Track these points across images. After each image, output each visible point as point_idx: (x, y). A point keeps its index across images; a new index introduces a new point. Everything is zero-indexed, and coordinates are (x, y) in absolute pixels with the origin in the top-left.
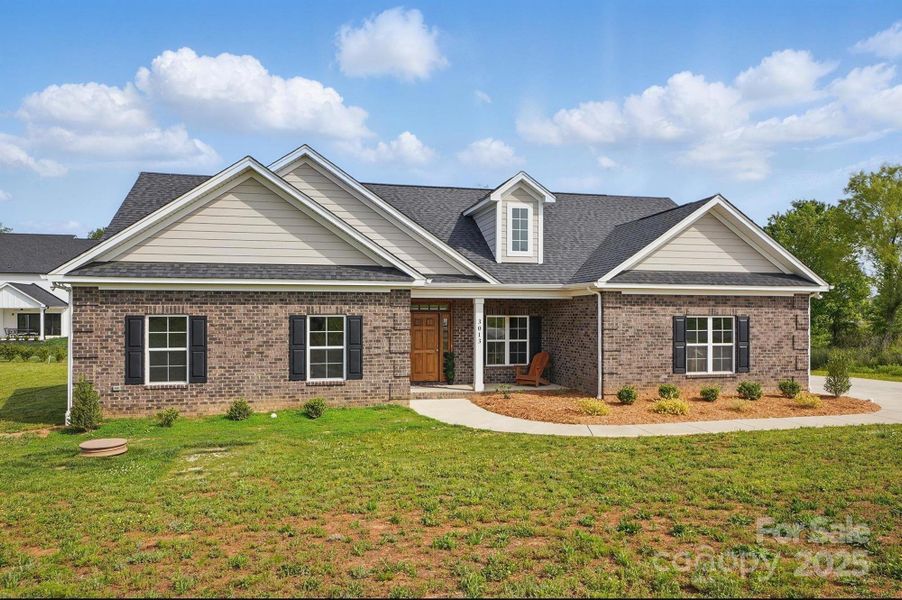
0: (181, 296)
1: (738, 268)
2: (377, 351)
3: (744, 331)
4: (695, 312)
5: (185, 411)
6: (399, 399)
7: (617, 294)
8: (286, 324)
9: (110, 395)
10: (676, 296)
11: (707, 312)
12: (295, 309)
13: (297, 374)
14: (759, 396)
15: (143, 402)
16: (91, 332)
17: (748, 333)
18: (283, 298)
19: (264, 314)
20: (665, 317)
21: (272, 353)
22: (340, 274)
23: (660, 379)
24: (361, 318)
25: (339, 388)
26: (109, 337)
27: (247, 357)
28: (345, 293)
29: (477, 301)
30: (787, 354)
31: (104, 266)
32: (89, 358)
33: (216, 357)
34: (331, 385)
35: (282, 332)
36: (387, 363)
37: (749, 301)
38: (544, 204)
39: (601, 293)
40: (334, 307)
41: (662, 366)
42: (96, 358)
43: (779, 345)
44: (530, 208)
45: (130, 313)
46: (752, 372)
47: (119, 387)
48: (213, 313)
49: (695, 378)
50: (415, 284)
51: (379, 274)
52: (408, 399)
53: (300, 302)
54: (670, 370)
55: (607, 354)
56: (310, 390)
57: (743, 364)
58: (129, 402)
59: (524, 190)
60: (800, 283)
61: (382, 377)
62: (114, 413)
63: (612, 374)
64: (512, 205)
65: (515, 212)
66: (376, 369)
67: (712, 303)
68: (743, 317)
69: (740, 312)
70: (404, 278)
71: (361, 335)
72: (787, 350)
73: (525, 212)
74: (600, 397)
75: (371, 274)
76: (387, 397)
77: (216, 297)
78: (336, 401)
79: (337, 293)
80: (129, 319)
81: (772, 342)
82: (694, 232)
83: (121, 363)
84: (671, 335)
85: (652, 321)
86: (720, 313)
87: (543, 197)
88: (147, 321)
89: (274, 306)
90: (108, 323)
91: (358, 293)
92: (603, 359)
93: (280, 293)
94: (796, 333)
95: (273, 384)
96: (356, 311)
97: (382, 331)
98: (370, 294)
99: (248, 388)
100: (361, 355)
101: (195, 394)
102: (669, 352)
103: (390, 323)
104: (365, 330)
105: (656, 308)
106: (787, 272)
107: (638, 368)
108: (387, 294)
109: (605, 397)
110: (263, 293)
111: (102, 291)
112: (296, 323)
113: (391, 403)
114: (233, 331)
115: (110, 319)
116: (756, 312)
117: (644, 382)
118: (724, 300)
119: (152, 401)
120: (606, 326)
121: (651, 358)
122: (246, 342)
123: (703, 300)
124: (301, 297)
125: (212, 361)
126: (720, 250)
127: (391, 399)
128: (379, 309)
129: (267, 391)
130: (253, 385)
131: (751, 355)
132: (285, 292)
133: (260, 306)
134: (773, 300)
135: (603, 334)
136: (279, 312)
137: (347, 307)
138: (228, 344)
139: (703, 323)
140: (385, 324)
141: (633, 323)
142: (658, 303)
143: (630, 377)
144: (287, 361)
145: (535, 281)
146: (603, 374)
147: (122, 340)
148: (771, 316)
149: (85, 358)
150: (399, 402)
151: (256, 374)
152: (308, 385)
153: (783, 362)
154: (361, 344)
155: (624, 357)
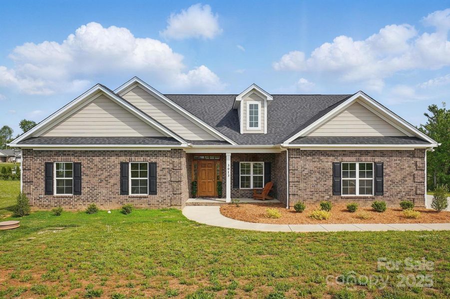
0: (70, 153)
1: (376, 134)
2: (164, 181)
3: (380, 171)
4: (348, 160)
5: (71, 208)
6: (176, 205)
7: (298, 150)
8: (119, 167)
9: (38, 200)
10: (335, 151)
11: (355, 160)
12: (123, 159)
13: (124, 191)
14: (384, 210)
15: (53, 204)
16: (30, 170)
17: (383, 172)
18: (117, 153)
19: (108, 162)
20: (328, 163)
21: (112, 181)
22: (144, 141)
23: (325, 198)
24: (156, 163)
25: (145, 199)
26: (37, 172)
27: (100, 182)
28: (148, 151)
29: (227, 155)
30: (410, 185)
31: (35, 139)
32: (29, 182)
33: (86, 182)
34: (140, 197)
35: (117, 170)
36: (169, 187)
37: (383, 153)
38: (267, 101)
39: (288, 149)
40: (142, 158)
41: (326, 191)
42: (32, 182)
43: (404, 179)
44: (259, 103)
45: (47, 161)
46: (385, 195)
47: (42, 196)
48: (84, 161)
49: (348, 198)
50: (182, 146)
51: (164, 141)
52: (180, 206)
53: (126, 155)
54: (331, 193)
55: (291, 184)
56: (130, 200)
57: (379, 190)
58: (47, 203)
59: (255, 94)
60: (417, 142)
61: (167, 194)
62: (40, 208)
63: (295, 195)
64: (249, 103)
65: (251, 106)
66: (164, 190)
67: (358, 154)
68: (379, 163)
69: (377, 160)
70: (176, 143)
71: (156, 172)
72: (409, 182)
73: (256, 106)
74: (287, 208)
75: (160, 141)
76: (169, 205)
77: (85, 153)
78: (143, 206)
79: (143, 151)
80: (46, 164)
81: (399, 178)
82: (347, 114)
83: (43, 185)
84: (331, 173)
85: (319, 165)
86: (364, 160)
87: (266, 97)
88: (55, 165)
89: (113, 157)
90: (37, 166)
91: (154, 151)
92: (289, 186)
93: (116, 151)
94: (416, 172)
95: (112, 196)
96: (153, 160)
97: (167, 170)
98: (161, 151)
99: (100, 198)
100: (156, 182)
101: (76, 200)
102: (330, 183)
103: (171, 166)
104: (158, 169)
105: (322, 158)
106: (410, 135)
107: (311, 192)
108: (169, 151)
109: (290, 208)
110: (107, 151)
111: (35, 151)
112: (124, 166)
113: (172, 207)
114: (94, 170)
115: (38, 164)
116: (388, 160)
117: (315, 199)
118: (366, 153)
119: (57, 203)
120: (291, 168)
121: (319, 186)
122: (99, 176)
123: (352, 153)
124: (126, 153)
125: (84, 184)
126: (364, 123)
127: (171, 205)
128: (165, 159)
129: (110, 200)
130: (103, 196)
131: (384, 185)
132: (118, 151)
133: (106, 158)
134: (400, 153)
135: (289, 172)
136: (116, 161)
137: (149, 158)
138: (91, 176)
139: (353, 166)
140: (168, 167)
141: (307, 166)
142: (323, 155)
143: (305, 196)
144: (119, 185)
145: (259, 143)
146: (289, 195)
147: (43, 174)
148: (398, 162)
149: (28, 182)
150: (176, 207)
151: (104, 191)
152: (129, 197)
153: (407, 190)
154: (156, 177)
155: (302, 185)
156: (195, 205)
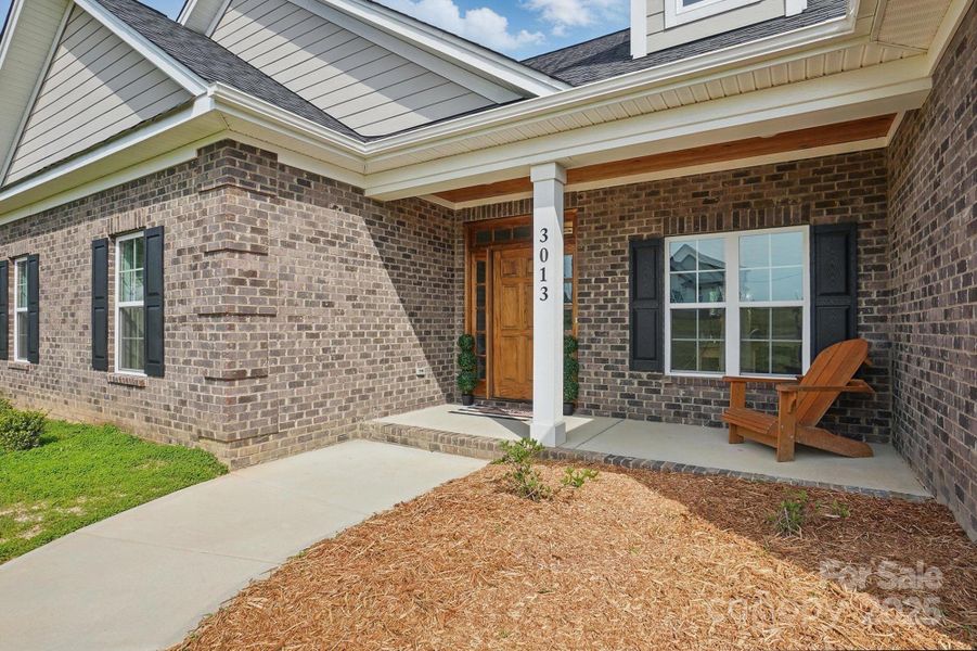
0: (26, 226)
2: (182, 310)
8: (91, 258)
12: (99, 227)
13: (98, 357)
15: (8, 387)
19: (75, 245)
21: (81, 315)
24: (162, 232)
25: (139, 393)
27: (63, 322)
28: (145, 180)
33: (45, 321)
34: (131, 385)
36: (195, 342)
40: (132, 214)
48: (43, 249)
53: (102, 210)
56: (111, 392)
61: (189, 376)
66: (181, 356)
71: (163, 271)
76: (195, 431)
77: (45, 222)
78: (136, 421)
79: (136, 183)
89: (82, 226)
91: (159, 175)
93: (87, 200)
95: (82, 373)
96: (156, 217)
97: (188, 260)
98: (174, 170)
100: (163, 320)
101: (33, 379)
103: (200, 239)
104: (168, 259)
108: (194, 163)
110: (74, 204)
113: (202, 445)
114: (55, 277)
119: (12, 385)
125: (42, 328)
127: (199, 435)
128: (183, 206)
129: (77, 386)
132: (90, 199)
133: (73, 230)
136: (87, 236)
137: (147, 210)
138: (52, 301)
140: (192, 240)
144: (91, 331)
152: (109, 381)
154: (161, 294)
156: (392, 441)
